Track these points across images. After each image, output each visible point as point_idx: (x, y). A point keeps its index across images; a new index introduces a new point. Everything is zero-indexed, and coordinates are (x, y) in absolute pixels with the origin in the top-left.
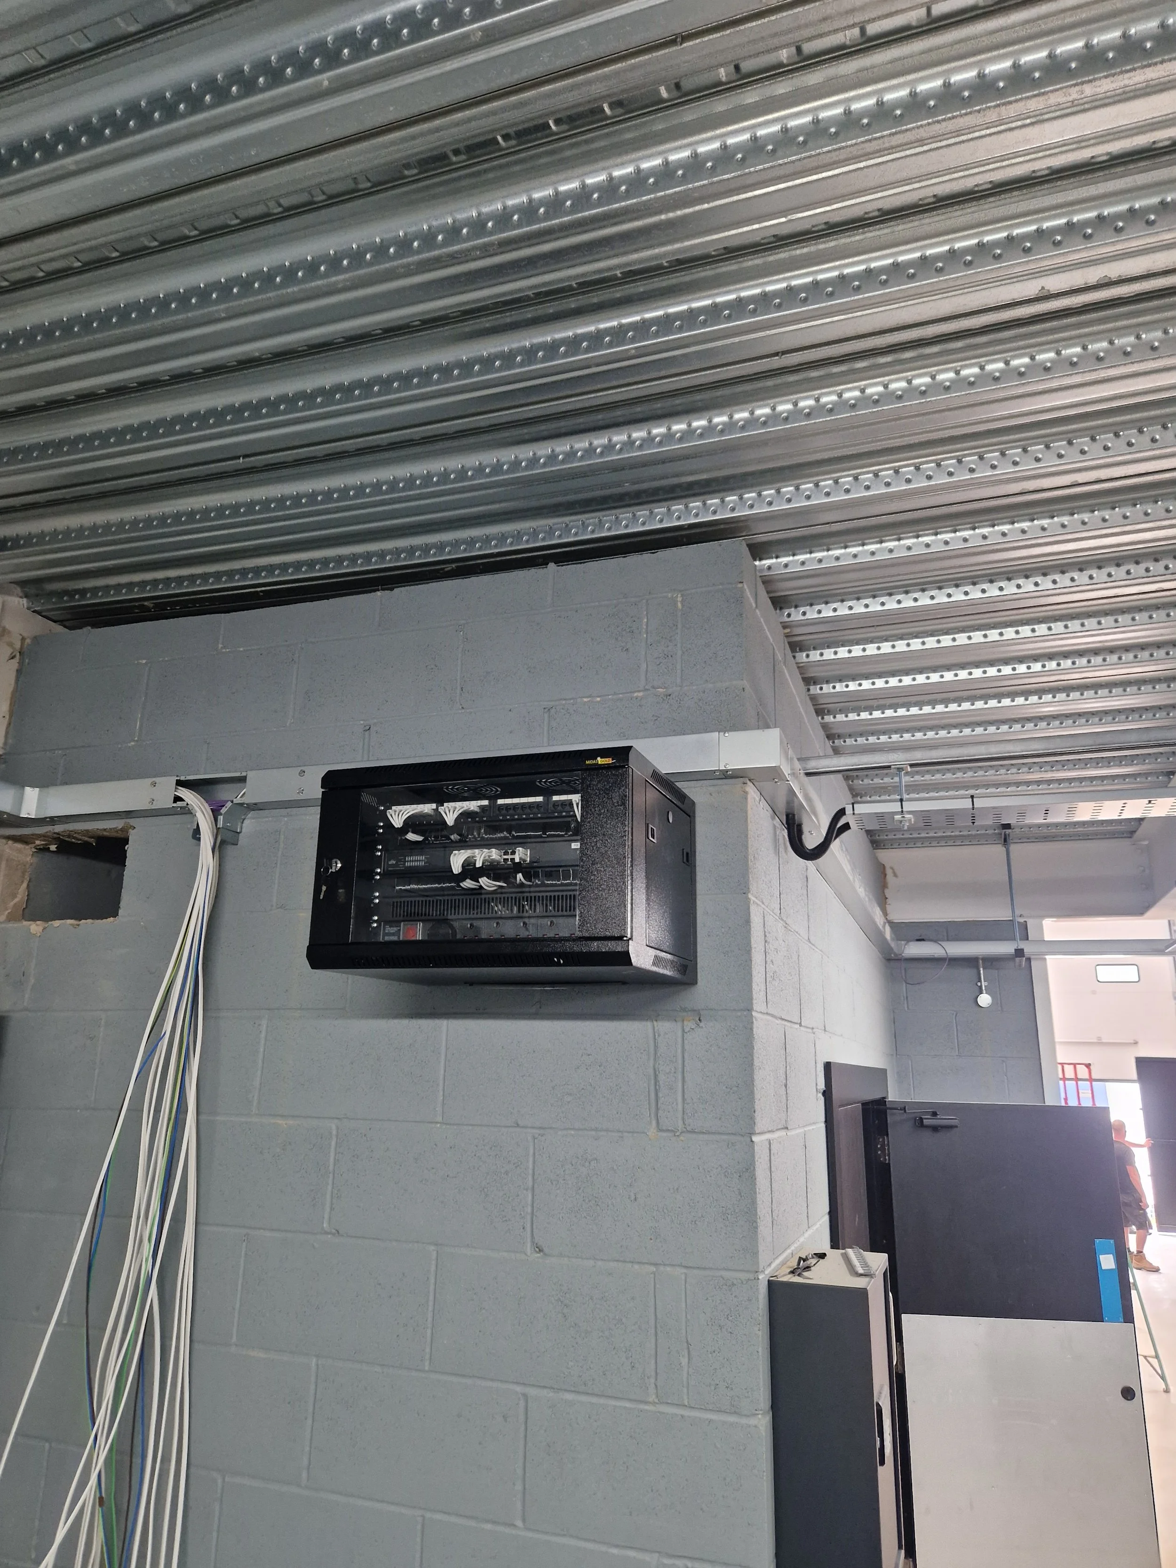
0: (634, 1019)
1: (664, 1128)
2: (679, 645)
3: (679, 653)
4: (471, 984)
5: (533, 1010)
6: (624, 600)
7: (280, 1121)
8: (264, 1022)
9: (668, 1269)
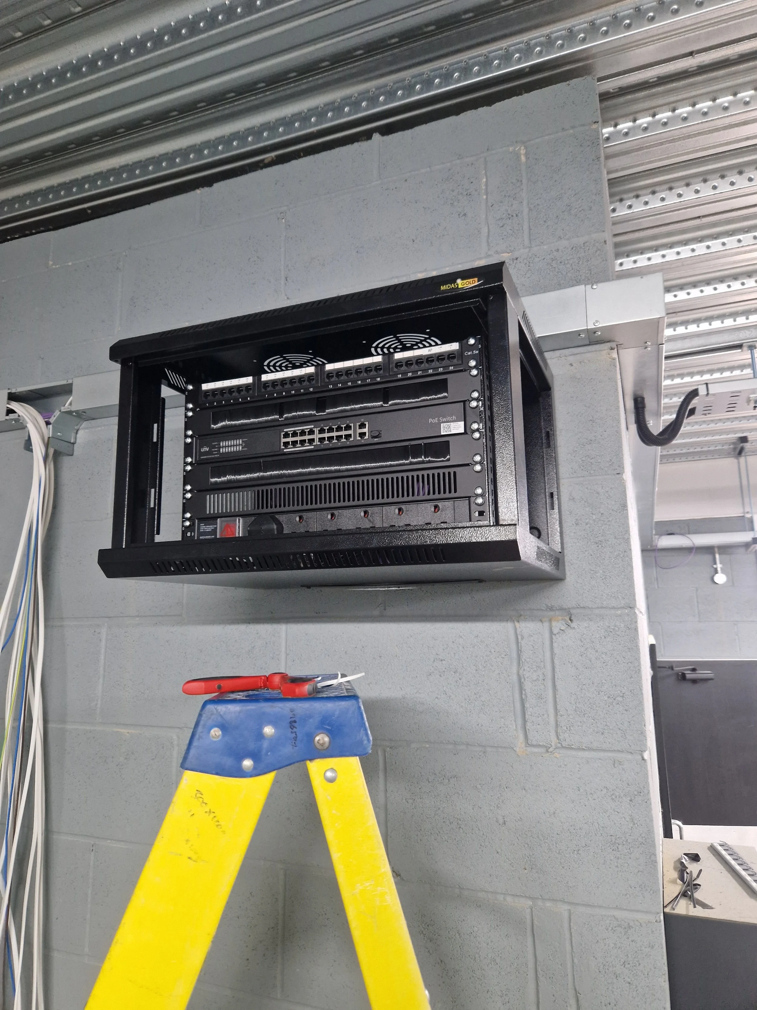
0: (492, 621)
1: (534, 743)
2: (525, 203)
3: (526, 211)
4: (309, 587)
5: (376, 613)
6: (458, 161)
7: (124, 731)
8: (104, 631)
9: (548, 904)
